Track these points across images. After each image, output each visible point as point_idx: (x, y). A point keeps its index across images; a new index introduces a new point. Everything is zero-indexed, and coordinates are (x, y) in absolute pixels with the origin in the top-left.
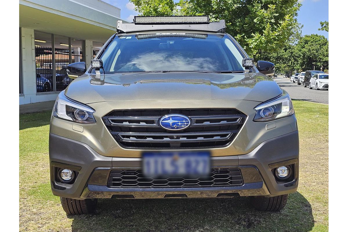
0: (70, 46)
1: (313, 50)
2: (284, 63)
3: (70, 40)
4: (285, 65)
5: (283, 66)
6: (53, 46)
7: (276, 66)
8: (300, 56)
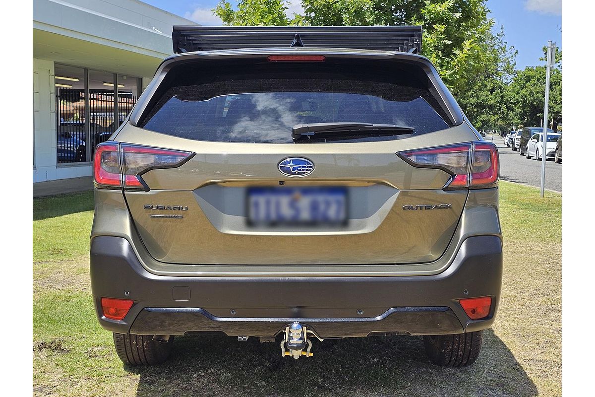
0: (116, 86)
1: (537, 92)
2: (494, 114)
3: (116, 78)
4: (497, 116)
5: (493, 118)
6: (87, 86)
7: (481, 119)
8: (518, 102)
